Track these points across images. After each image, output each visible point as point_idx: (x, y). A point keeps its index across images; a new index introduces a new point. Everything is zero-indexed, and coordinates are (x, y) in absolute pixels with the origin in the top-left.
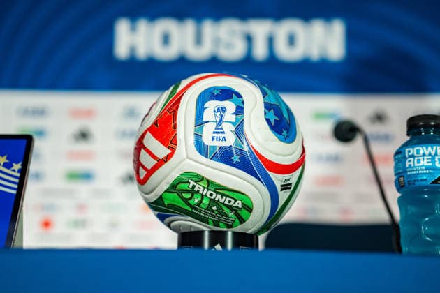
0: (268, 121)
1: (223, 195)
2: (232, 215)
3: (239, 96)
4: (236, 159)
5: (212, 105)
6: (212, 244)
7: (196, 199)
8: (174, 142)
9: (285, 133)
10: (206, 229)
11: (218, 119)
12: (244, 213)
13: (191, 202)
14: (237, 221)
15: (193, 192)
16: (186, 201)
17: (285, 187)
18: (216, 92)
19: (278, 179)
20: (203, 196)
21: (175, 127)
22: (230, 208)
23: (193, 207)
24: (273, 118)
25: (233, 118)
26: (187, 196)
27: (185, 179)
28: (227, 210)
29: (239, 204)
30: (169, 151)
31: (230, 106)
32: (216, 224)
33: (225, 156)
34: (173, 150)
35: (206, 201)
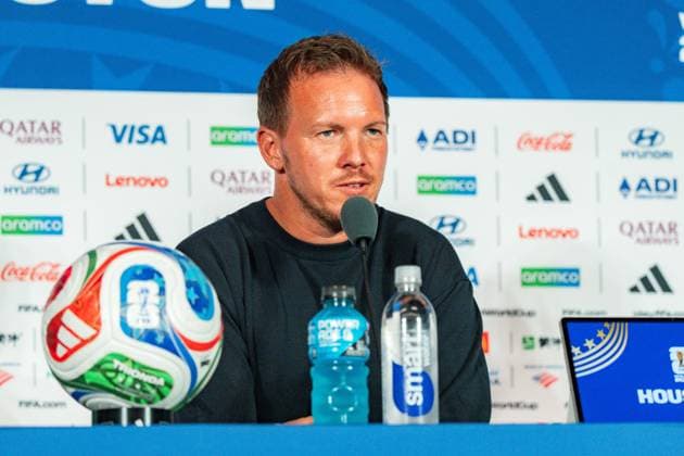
0: (190, 301)
1: (147, 373)
2: (153, 392)
3: (160, 275)
4: (160, 339)
5: (135, 286)
6: (132, 420)
7: (120, 378)
8: (99, 323)
9: (204, 311)
10: (125, 406)
11: (142, 301)
12: (165, 390)
13: (115, 381)
14: (158, 397)
15: (117, 371)
16: (110, 380)
17: (204, 363)
18: (139, 272)
19: (197, 356)
20: (127, 376)
21: (99, 307)
22: (153, 386)
23: (116, 385)
24: (194, 297)
25: (157, 300)
26: (111, 375)
27: (109, 358)
28: (149, 388)
29: (161, 382)
30: (93, 332)
31: (152, 286)
32: (138, 401)
33: (149, 337)
34: (98, 331)
35: (130, 381)
